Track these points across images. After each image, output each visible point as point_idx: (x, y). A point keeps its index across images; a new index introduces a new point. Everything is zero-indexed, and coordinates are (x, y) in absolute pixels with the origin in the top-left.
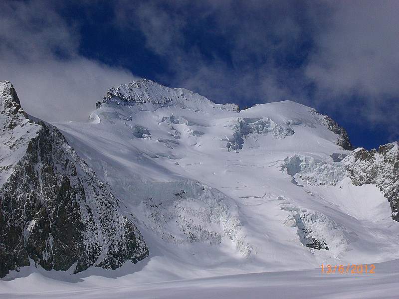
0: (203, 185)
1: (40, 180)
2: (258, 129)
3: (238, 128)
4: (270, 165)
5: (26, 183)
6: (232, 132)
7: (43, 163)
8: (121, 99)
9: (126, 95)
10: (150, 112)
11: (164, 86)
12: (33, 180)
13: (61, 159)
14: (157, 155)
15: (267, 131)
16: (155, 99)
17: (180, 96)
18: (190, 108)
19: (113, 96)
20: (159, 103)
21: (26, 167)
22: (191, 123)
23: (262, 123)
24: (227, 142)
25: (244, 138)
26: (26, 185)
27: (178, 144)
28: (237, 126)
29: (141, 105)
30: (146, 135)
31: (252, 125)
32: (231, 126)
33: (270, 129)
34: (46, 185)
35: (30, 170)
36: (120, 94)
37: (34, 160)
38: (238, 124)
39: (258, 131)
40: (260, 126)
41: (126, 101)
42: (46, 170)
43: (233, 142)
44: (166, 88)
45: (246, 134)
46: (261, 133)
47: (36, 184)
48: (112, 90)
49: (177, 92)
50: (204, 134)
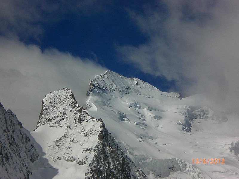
0: (185, 162)
1: (110, 158)
2: (200, 115)
3: (186, 114)
4: (220, 147)
5: (103, 160)
6: (183, 118)
7: (109, 147)
8: (99, 88)
9: (102, 85)
10: (119, 98)
11: (123, 76)
12: (106, 158)
13: (114, 144)
14: (142, 136)
15: (207, 118)
16: (120, 87)
17: (135, 85)
18: (144, 94)
19: (94, 85)
20: (123, 91)
21: (101, 150)
22: (150, 109)
23: (203, 111)
24: (182, 126)
25: (191, 122)
26: (103, 161)
27: (147, 126)
28: (185, 113)
29: (112, 93)
30: (126, 119)
31: (196, 112)
32: (180, 112)
33: (209, 116)
34: (113, 161)
35: (103, 151)
36: (98, 84)
37: (104, 145)
38: (186, 111)
39: (200, 117)
40: (201, 113)
41: (102, 90)
42: (112, 152)
43: (185, 126)
44: (124, 78)
45: (192, 119)
46: (203, 119)
47: (108, 161)
48: (92, 81)
49: (133, 81)
50: (161, 118)
